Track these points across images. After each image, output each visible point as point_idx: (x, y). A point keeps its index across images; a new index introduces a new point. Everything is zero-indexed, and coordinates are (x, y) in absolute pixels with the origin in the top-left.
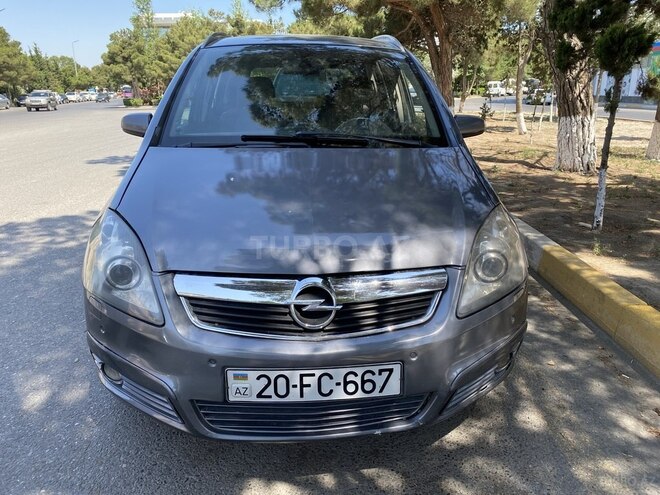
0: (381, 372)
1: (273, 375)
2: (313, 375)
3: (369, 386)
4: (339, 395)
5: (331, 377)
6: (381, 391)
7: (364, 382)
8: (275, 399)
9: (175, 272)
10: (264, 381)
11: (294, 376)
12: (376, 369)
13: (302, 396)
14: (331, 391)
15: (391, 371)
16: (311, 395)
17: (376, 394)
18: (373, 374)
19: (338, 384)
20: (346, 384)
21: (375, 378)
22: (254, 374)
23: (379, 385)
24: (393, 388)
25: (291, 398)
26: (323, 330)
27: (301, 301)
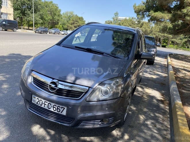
0: (62, 108)
1: (40, 99)
2: (47, 102)
3: (58, 110)
4: (52, 110)
5: (51, 105)
6: (61, 113)
7: (58, 109)
8: (39, 105)
9: (33, 71)
10: (38, 100)
11: (43, 101)
12: (61, 106)
13: (44, 107)
14: (50, 108)
15: (64, 108)
16: (46, 107)
17: (60, 113)
18: (60, 108)
19: (52, 107)
20: (54, 107)
21: (60, 109)
22: (37, 98)
23: (61, 111)
24: (64, 113)
25: (43, 106)
26: (53, 93)
27: (51, 85)
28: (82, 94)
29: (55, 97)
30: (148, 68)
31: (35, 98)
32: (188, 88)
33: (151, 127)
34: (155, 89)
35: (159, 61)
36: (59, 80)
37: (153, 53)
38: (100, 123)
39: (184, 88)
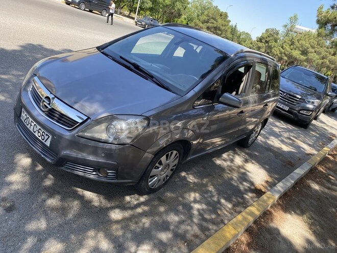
0: (47, 135)
1: (28, 116)
2: (34, 123)
3: (43, 137)
4: (36, 134)
5: (36, 127)
7: (42, 135)
8: (26, 124)
9: (36, 76)
10: (26, 117)
11: (31, 119)
12: (46, 133)
14: (35, 132)
15: (49, 137)
16: (31, 129)
17: (44, 141)
19: (37, 131)
20: (39, 132)
21: (45, 136)
22: (25, 113)
23: (45, 139)
24: (48, 143)
25: (28, 127)
26: (44, 112)
27: (45, 100)
28: (76, 124)
29: (43, 117)
30: (289, 131)
32: (333, 184)
35: (328, 126)
36: (56, 97)
37: (310, 106)
38: (94, 173)
39: (324, 181)
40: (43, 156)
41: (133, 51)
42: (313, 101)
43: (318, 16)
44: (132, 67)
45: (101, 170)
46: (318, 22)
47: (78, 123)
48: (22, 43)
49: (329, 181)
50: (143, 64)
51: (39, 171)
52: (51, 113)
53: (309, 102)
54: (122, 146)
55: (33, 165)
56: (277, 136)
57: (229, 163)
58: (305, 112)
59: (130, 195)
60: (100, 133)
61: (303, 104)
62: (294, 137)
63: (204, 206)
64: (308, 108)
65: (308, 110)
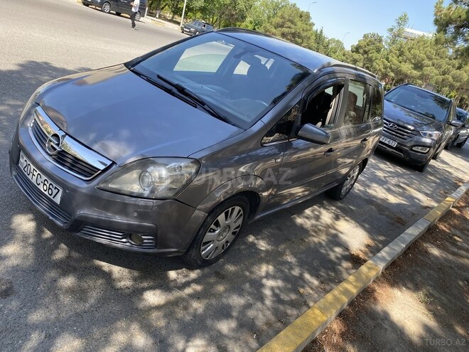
0: (55, 188)
1: (29, 163)
2: (37, 172)
3: (50, 192)
4: (41, 187)
5: (41, 178)
6: (53, 198)
7: (49, 188)
8: (26, 174)
9: (39, 105)
10: (26, 163)
11: (33, 167)
12: (54, 185)
13: (32, 179)
14: (39, 184)
15: (59, 191)
16: (34, 181)
17: (51, 197)
18: (53, 187)
19: (42, 182)
20: (44, 184)
21: (53, 189)
22: (25, 158)
23: (54, 194)
24: (58, 200)
25: (30, 177)
26: (51, 156)
27: (52, 139)
28: (96, 172)
29: (50, 164)
31: (23, 158)
32: (461, 248)
33: (267, 292)
34: (367, 226)
36: (67, 134)
38: (124, 240)
39: (447, 244)
40: (51, 218)
41: (177, 68)
42: (430, 132)
43: (436, 15)
44: (175, 90)
45: (133, 237)
46: (436, 22)
47: (99, 170)
48: (22, 60)
49: (454, 243)
50: (189, 86)
51: (47, 239)
52: (61, 157)
53: (425, 134)
54: (163, 201)
55: (39, 231)
56: (381, 182)
57: (313, 222)
58: (419, 149)
59: (176, 269)
60: (131, 184)
61: (416, 138)
62: (404, 183)
63: (280, 283)
64: (424, 143)
65: (424, 146)
